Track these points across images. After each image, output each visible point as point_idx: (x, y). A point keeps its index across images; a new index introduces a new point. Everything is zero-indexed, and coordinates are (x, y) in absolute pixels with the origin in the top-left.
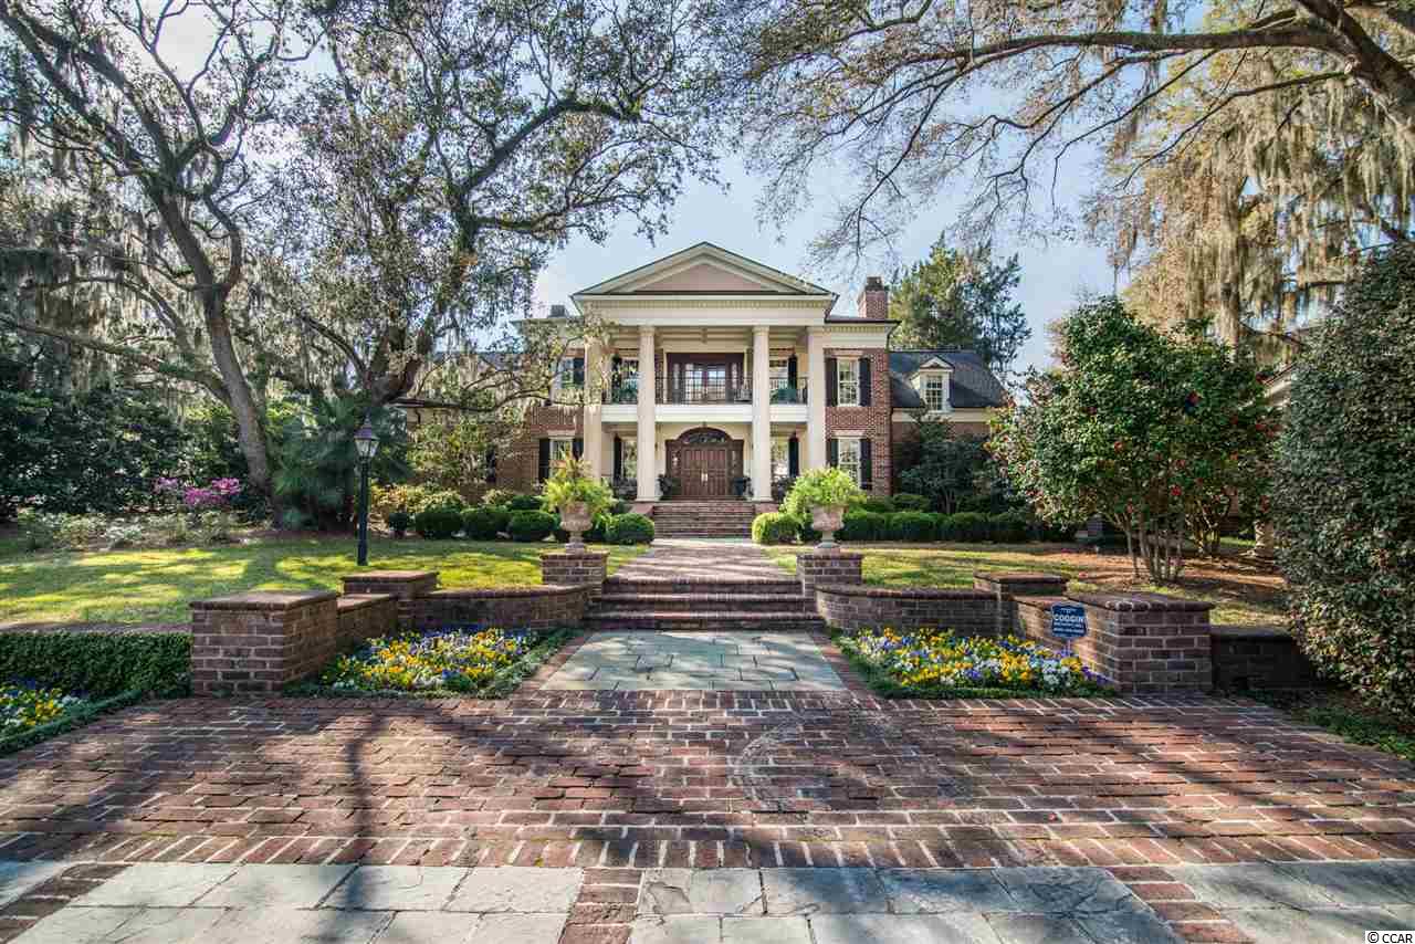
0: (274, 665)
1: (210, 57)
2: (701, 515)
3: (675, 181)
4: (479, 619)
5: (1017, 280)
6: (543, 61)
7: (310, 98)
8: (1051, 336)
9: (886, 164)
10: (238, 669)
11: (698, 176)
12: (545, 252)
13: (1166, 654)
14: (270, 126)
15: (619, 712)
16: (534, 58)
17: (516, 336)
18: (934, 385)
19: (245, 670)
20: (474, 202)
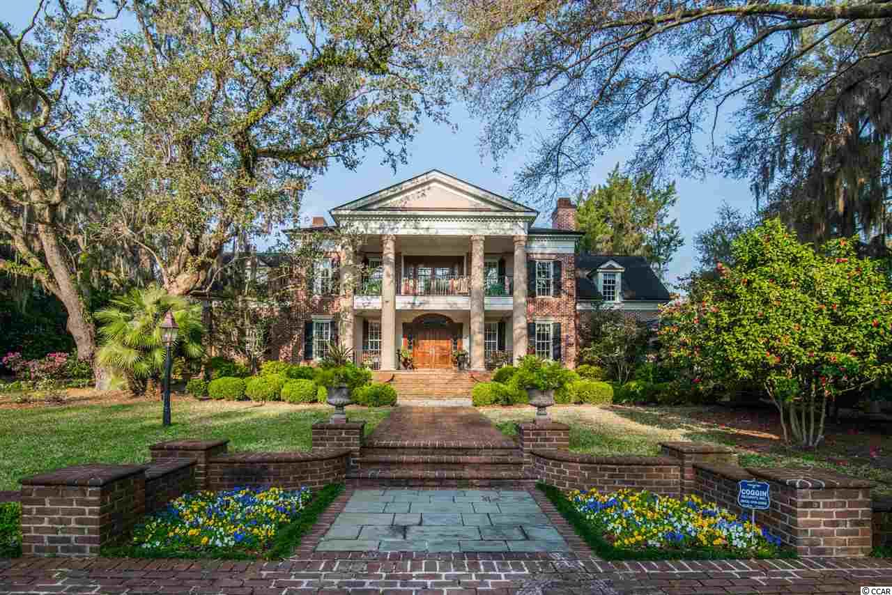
0: (90, 531)
1: (36, 16)
2: (430, 381)
3: (414, 122)
4: (263, 480)
5: (674, 201)
6: (308, 21)
7: (119, 50)
8: (700, 245)
9: (580, 110)
10: (60, 535)
11: (432, 117)
12: (310, 177)
13: (835, 524)
14: (88, 73)
15: (384, 575)
16: (301, 21)
17: (286, 243)
18: (609, 282)
19: (67, 535)
20: (254, 137)
